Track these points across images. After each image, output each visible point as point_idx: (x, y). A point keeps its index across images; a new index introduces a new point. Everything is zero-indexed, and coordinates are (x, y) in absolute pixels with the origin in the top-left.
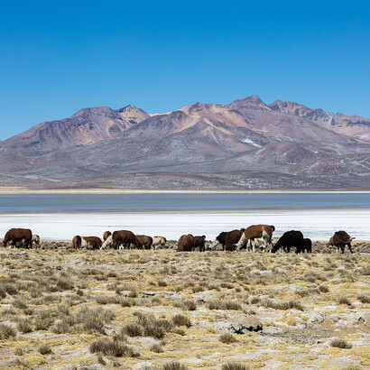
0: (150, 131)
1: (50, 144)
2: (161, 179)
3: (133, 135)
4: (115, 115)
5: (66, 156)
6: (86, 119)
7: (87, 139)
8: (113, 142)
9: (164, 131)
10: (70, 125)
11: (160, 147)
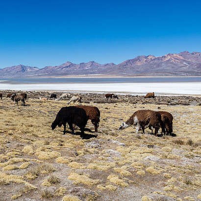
0: (156, 61)
1: (129, 65)
2: (159, 74)
3: (151, 62)
4: (146, 57)
5: (133, 68)
6: (138, 59)
7: (139, 64)
8: (145, 65)
9: (160, 61)
10: (134, 60)
11: (159, 65)
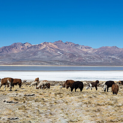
0: (32, 49)
1: (5, 53)
2: (35, 62)
3: (28, 50)
4: (23, 45)
5: (9, 56)
6: (15, 46)
7: (15, 51)
8: (22, 52)
9: (36, 49)
10: (11, 48)
11: (35, 54)
